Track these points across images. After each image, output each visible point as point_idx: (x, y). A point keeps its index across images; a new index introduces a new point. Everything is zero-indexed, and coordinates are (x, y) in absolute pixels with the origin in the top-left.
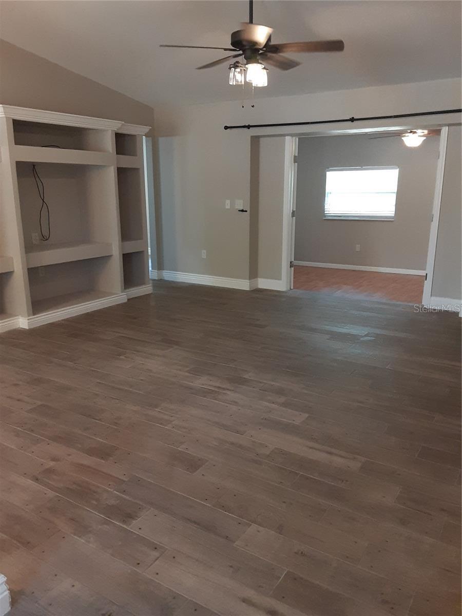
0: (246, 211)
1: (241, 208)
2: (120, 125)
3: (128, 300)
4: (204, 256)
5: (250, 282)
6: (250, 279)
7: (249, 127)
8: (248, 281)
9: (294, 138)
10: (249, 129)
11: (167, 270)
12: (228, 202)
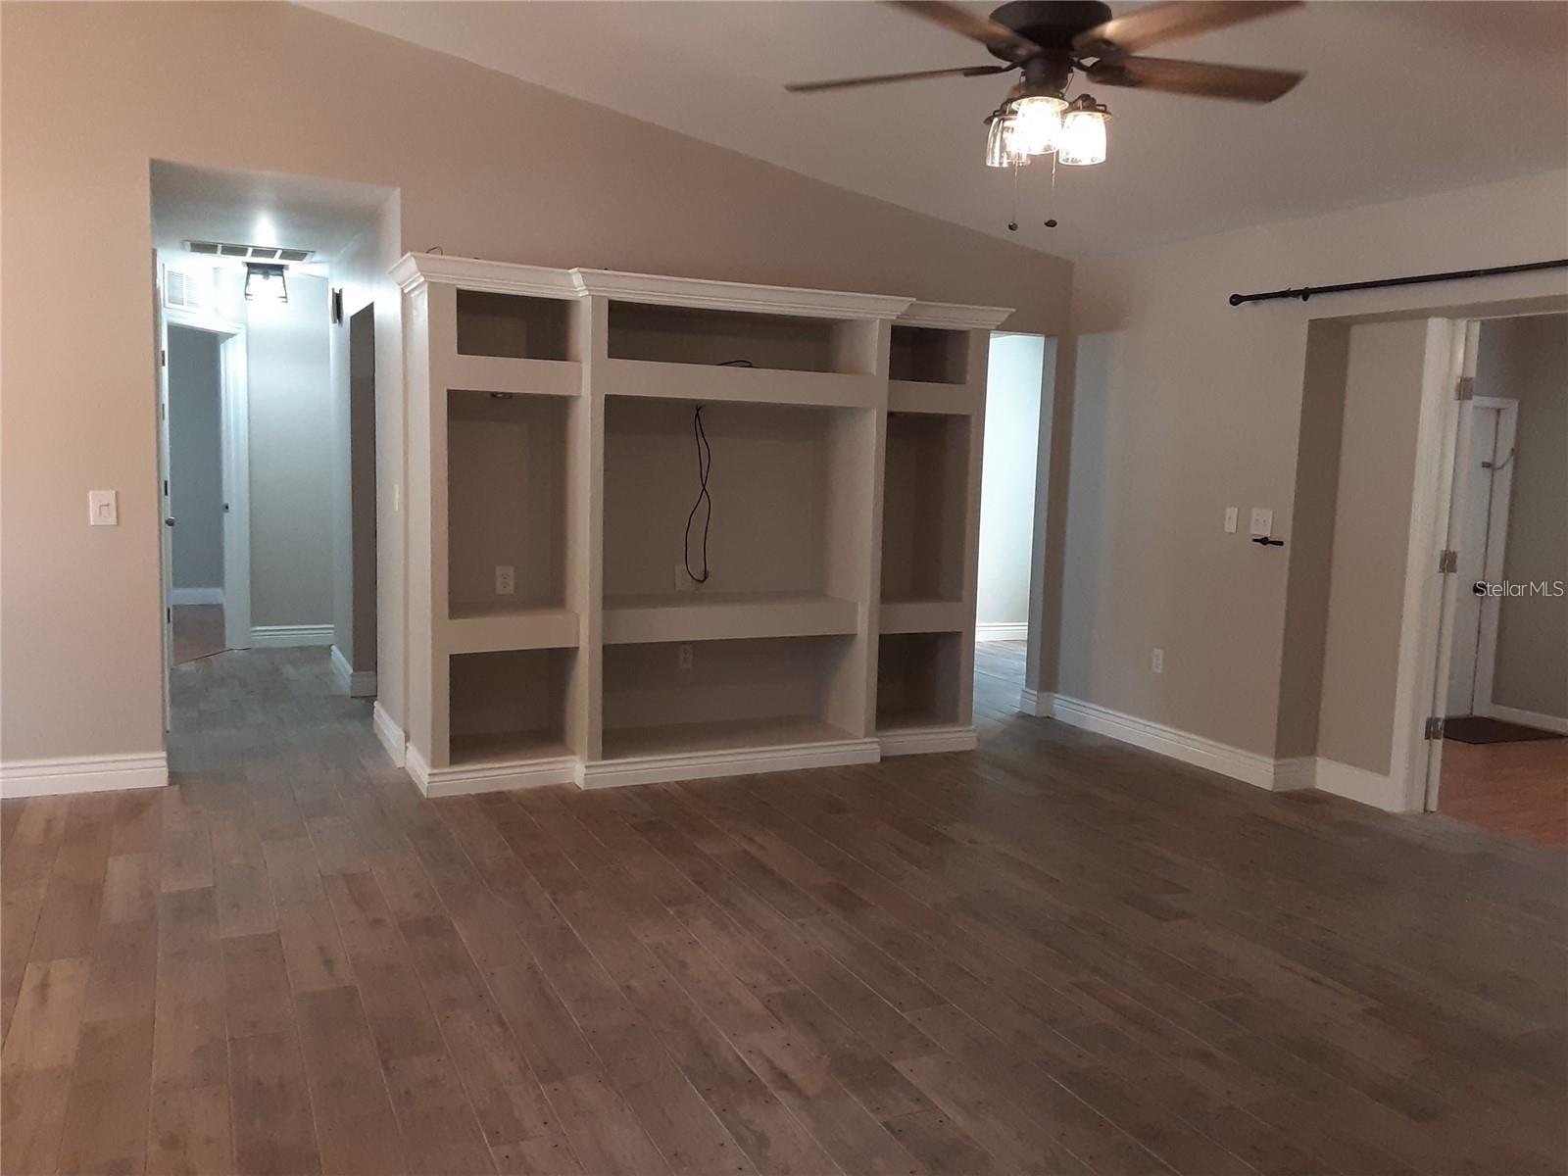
0: (1281, 543)
1: (1267, 533)
2: (904, 307)
3: (883, 759)
4: (1158, 666)
5: (1275, 766)
6: (1279, 755)
7: (1305, 294)
8: (1272, 761)
9: (1462, 323)
10: (1305, 299)
11: (1064, 694)
12: (1232, 513)
